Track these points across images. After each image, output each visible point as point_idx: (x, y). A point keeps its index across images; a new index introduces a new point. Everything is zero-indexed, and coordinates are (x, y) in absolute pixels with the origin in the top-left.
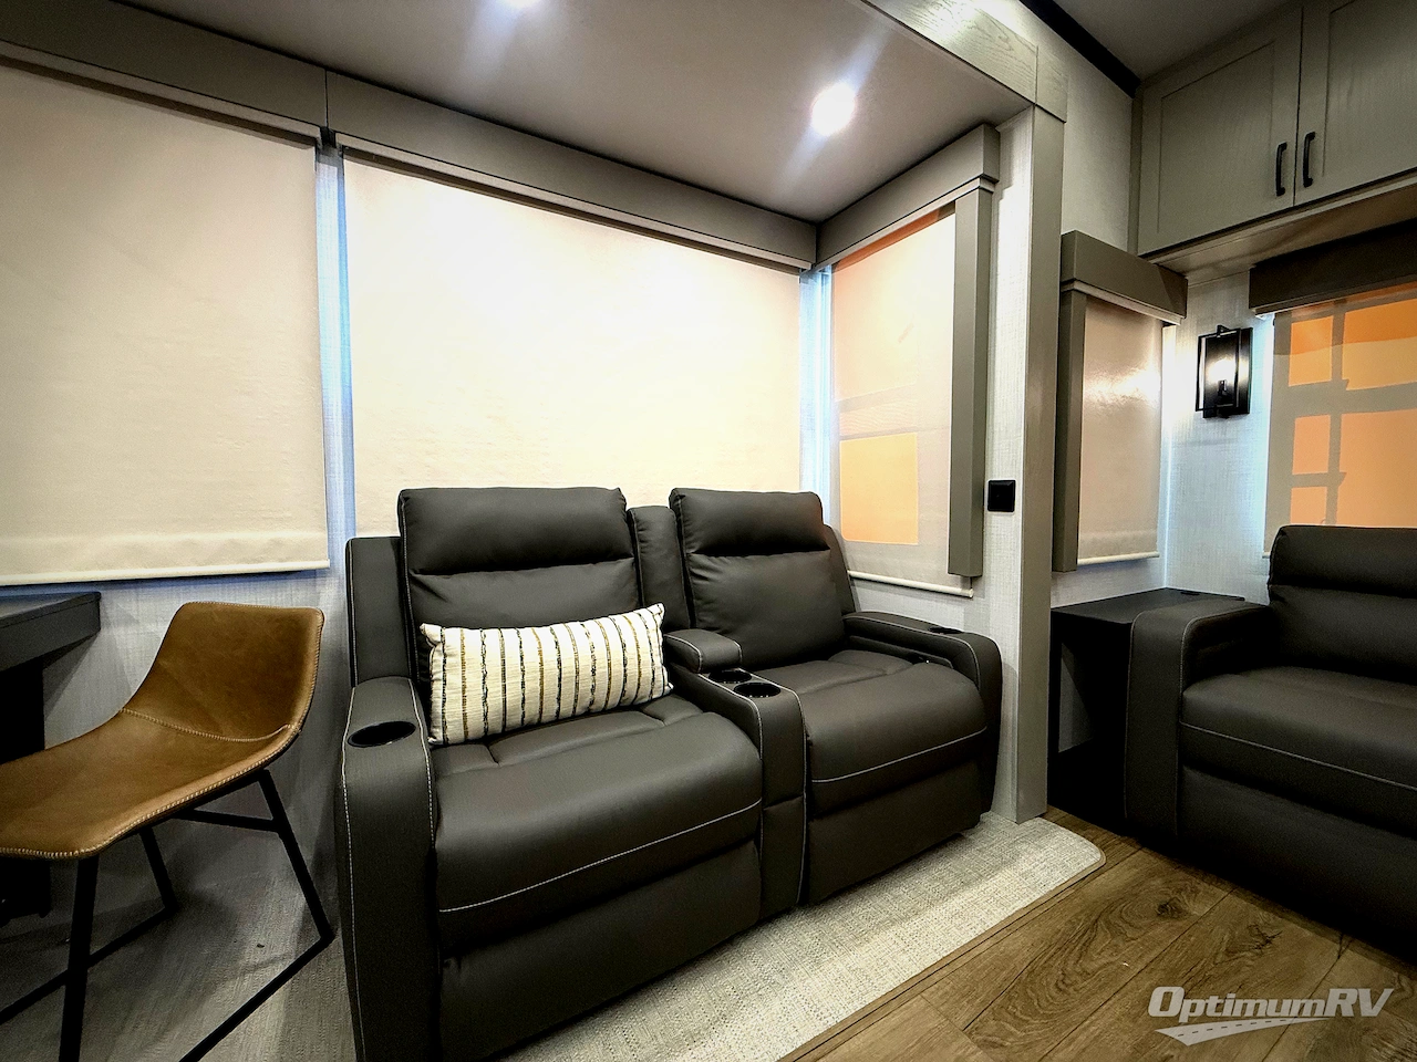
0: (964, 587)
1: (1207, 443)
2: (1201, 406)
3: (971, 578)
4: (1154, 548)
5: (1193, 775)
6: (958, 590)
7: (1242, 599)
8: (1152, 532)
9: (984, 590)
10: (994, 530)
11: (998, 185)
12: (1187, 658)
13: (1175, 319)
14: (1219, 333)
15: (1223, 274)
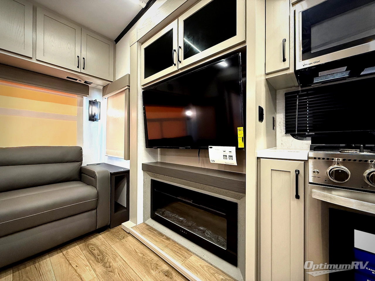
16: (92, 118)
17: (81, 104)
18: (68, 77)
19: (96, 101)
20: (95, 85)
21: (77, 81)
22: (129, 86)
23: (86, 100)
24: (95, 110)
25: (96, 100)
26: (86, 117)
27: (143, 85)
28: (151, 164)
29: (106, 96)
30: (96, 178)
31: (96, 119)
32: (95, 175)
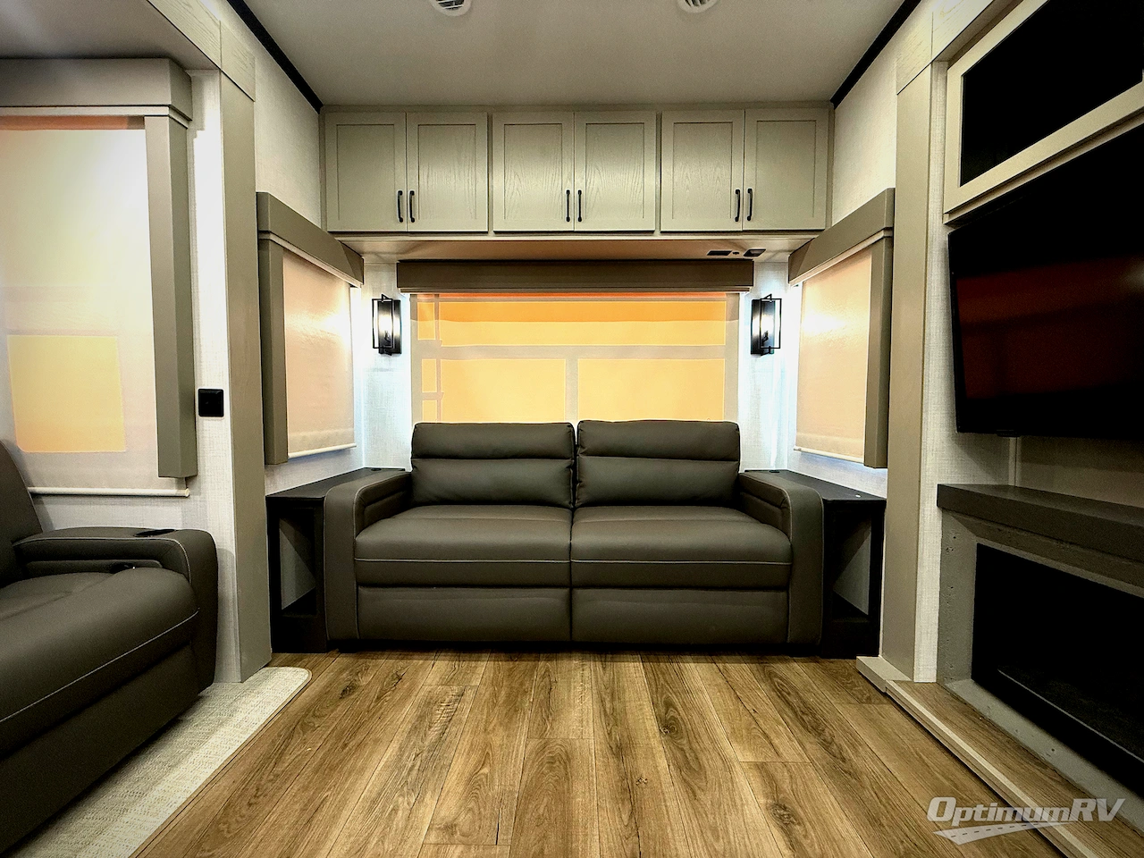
0: (179, 488)
1: (382, 370)
2: (377, 345)
3: (186, 478)
4: (353, 441)
5: (364, 591)
6: (174, 491)
7: (404, 470)
8: (350, 429)
9: (200, 488)
10: (206, 434)
11: (191, 123)
12: (357, 515)
13: (356, 283)
14: (382, 299)
15: (382, 261)
16: (760, 347)
17: (734, 315)
18: (712, 253)
19: (771, 299)
20: (770, 254)
21: (731, 256)
22: (891, 229)
23: (745, 300)
24: (766, 323)
25: (771, 295)
26: (745, 345)
27: (951, 213)
28: (976, 490)
29: (799, 280)
30: (787, 508)
31: (770, 348)
32: (785, 501)
